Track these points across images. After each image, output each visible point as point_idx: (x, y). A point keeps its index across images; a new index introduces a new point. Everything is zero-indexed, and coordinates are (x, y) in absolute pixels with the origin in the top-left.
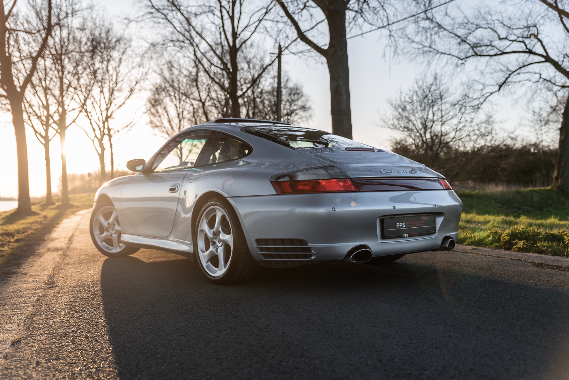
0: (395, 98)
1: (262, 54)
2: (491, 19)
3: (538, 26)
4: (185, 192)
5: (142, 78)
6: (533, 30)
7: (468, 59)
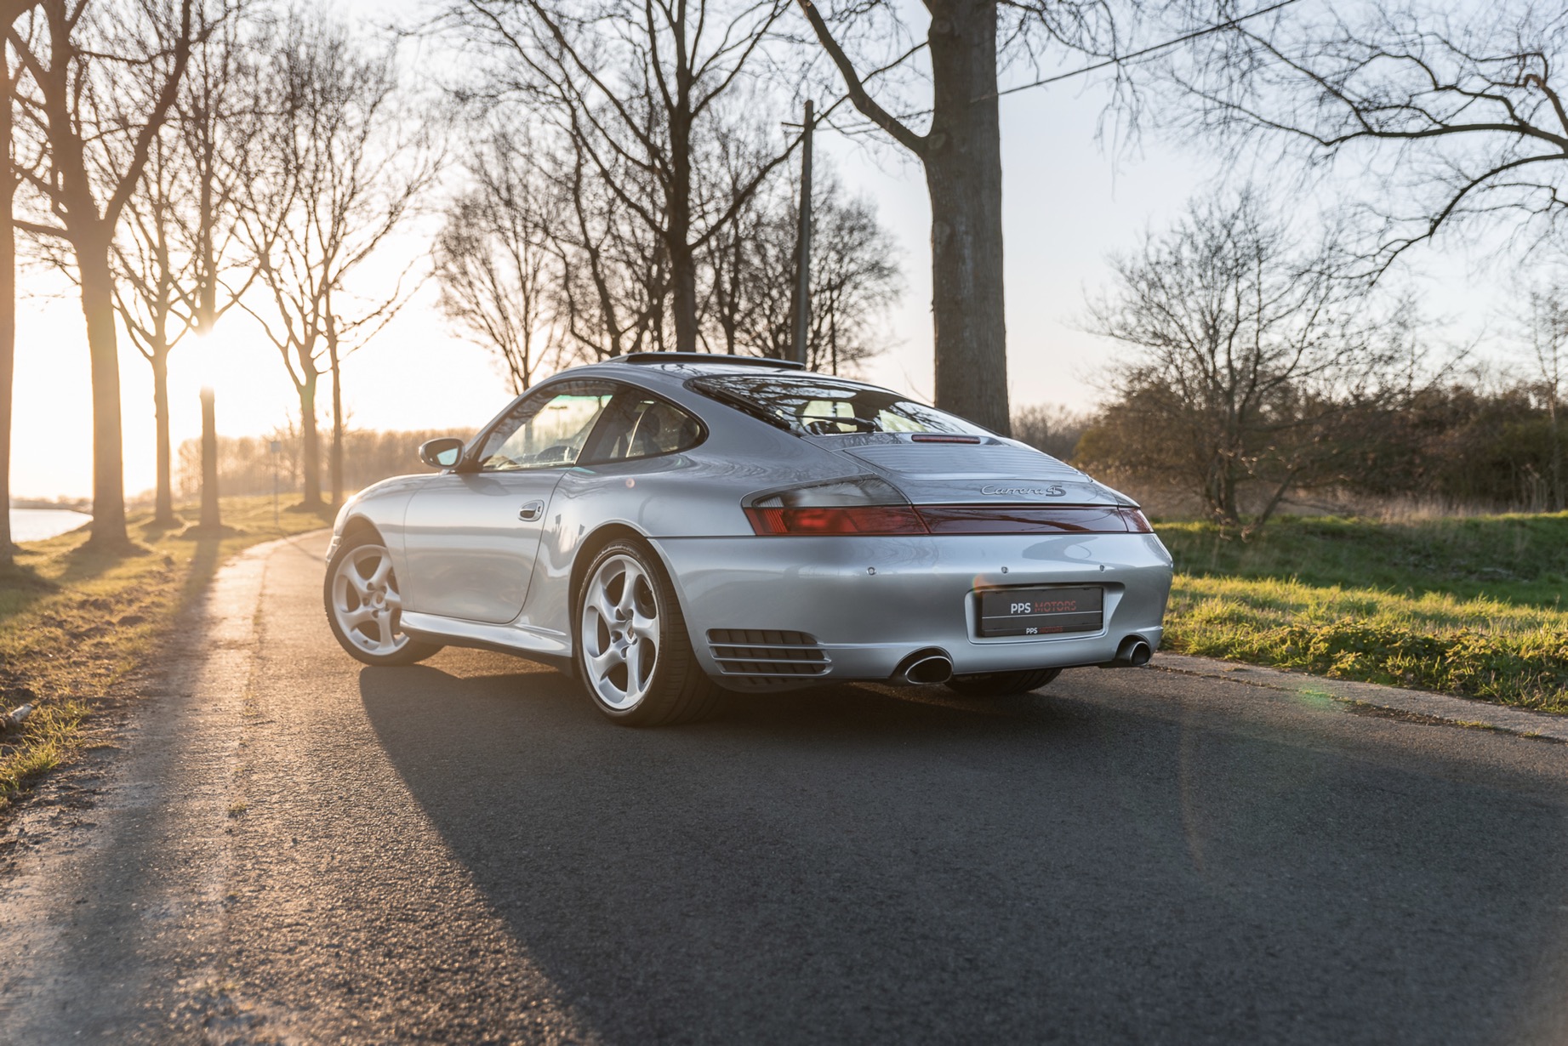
0: (1133, 250)
1: (764, 113)
2: (1415, 31)
3: (1547, 54)
4: (558, 519)
5: (424, 178)
6: (1535, 67)
7: (1346, 143)
